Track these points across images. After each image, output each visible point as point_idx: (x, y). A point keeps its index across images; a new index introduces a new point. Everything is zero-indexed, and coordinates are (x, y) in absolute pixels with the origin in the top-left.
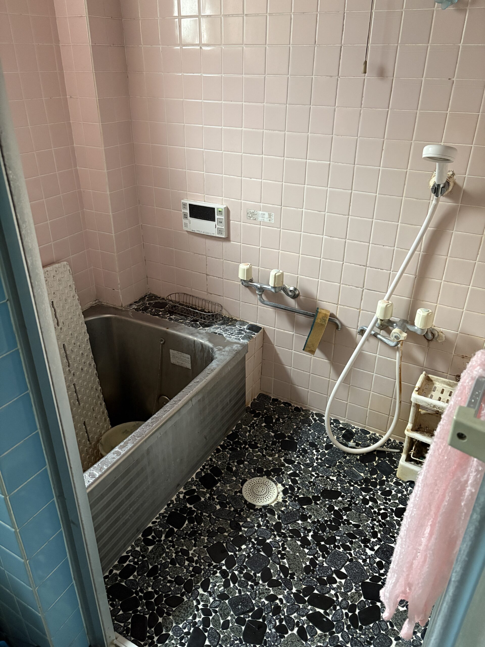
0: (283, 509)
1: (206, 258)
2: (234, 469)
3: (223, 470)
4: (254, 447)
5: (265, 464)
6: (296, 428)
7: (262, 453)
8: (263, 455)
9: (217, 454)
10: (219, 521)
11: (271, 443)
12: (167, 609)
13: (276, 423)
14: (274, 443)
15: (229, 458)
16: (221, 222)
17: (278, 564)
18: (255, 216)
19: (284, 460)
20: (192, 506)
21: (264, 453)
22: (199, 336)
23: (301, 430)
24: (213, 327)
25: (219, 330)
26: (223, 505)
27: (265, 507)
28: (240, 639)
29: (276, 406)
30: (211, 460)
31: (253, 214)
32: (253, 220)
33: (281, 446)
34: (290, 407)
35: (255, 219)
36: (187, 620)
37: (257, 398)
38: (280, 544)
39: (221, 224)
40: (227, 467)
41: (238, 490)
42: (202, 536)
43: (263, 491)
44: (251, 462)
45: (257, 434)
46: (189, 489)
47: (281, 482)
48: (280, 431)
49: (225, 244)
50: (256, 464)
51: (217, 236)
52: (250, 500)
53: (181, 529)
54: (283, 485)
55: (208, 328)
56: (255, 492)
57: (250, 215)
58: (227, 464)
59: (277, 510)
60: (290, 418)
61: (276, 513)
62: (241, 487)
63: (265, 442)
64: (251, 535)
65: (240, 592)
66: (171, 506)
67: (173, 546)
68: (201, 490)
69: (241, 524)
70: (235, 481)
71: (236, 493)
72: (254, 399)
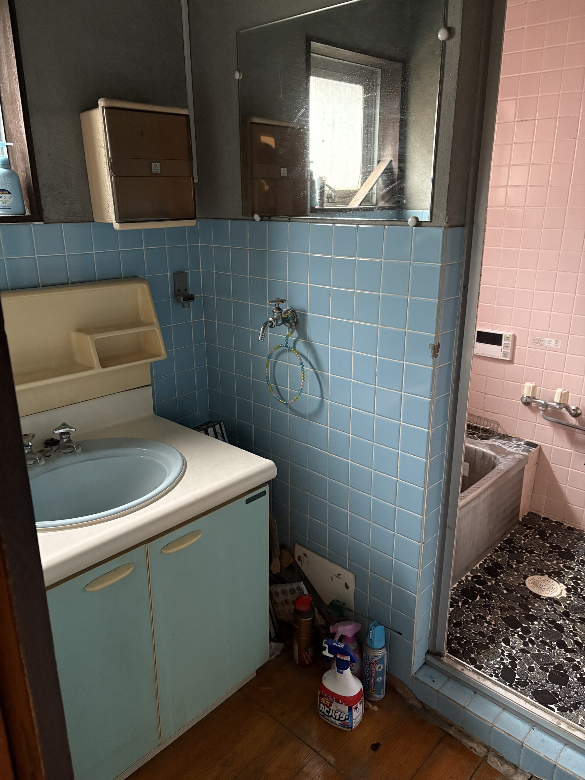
0: (568, 602)
1: (487, 378)
2: (514, 566)
3: (504, 565)
4: (531, 552)
5: (544, 567)
6: (572, 543)
7: (540, 558)
8: (541, 559)
9: (496, 553)
10: (508, 601)
11: (547, 551)
12: (476, 650)
13: (549, 536)
14: (550, 552)
15: (508, 557)
16: (507, 347)
17: (571, 639)
18: (541, 342)
19: (563, 566)
20: (481, 587)
21: (542, 558)
22: (480, 445)
23: (577, 545)
24: (491, 440)
25: (497, 443)
26: (510, 591)
27: (550, 598)
28: (546, 680)
29: (548, 523)
30: (491, 556)
31: (539, 340)
32: (539, 345)
33: (558, 555)
34: (562, 526)
35: (542, 345)
36: (496, 660)
37: (527, 514)
38: (571, 626)
39: (507, 348)
40: (507, 564)
41: (521, 583)
42: (495, 609)
43: (546, 586)
44: (530, 563)
45: (532, 543)
46: (475, 575)
47: (563, 583)
48: (555, 543)
49: (508, 366)
50: (535, 566)
51: (502, 358)
52: (534, 591)
53: (475, 601)
54: (566, 585)
55: (486, 441)
56: (539, 586)
57: (537, 341)
58: (507, 562)
59: (562, 602)
60: (563, 534)
61: (562, 604)
62: (524, 581)
63: (541, 550)
64: (542, 616)
65: (539, 651)
66: (462, 583)
67: (471, 611)
68: (486, 577)
69: (530, 607)
70: (517, 575)
71: (520, 584)
72: (525, 516)
